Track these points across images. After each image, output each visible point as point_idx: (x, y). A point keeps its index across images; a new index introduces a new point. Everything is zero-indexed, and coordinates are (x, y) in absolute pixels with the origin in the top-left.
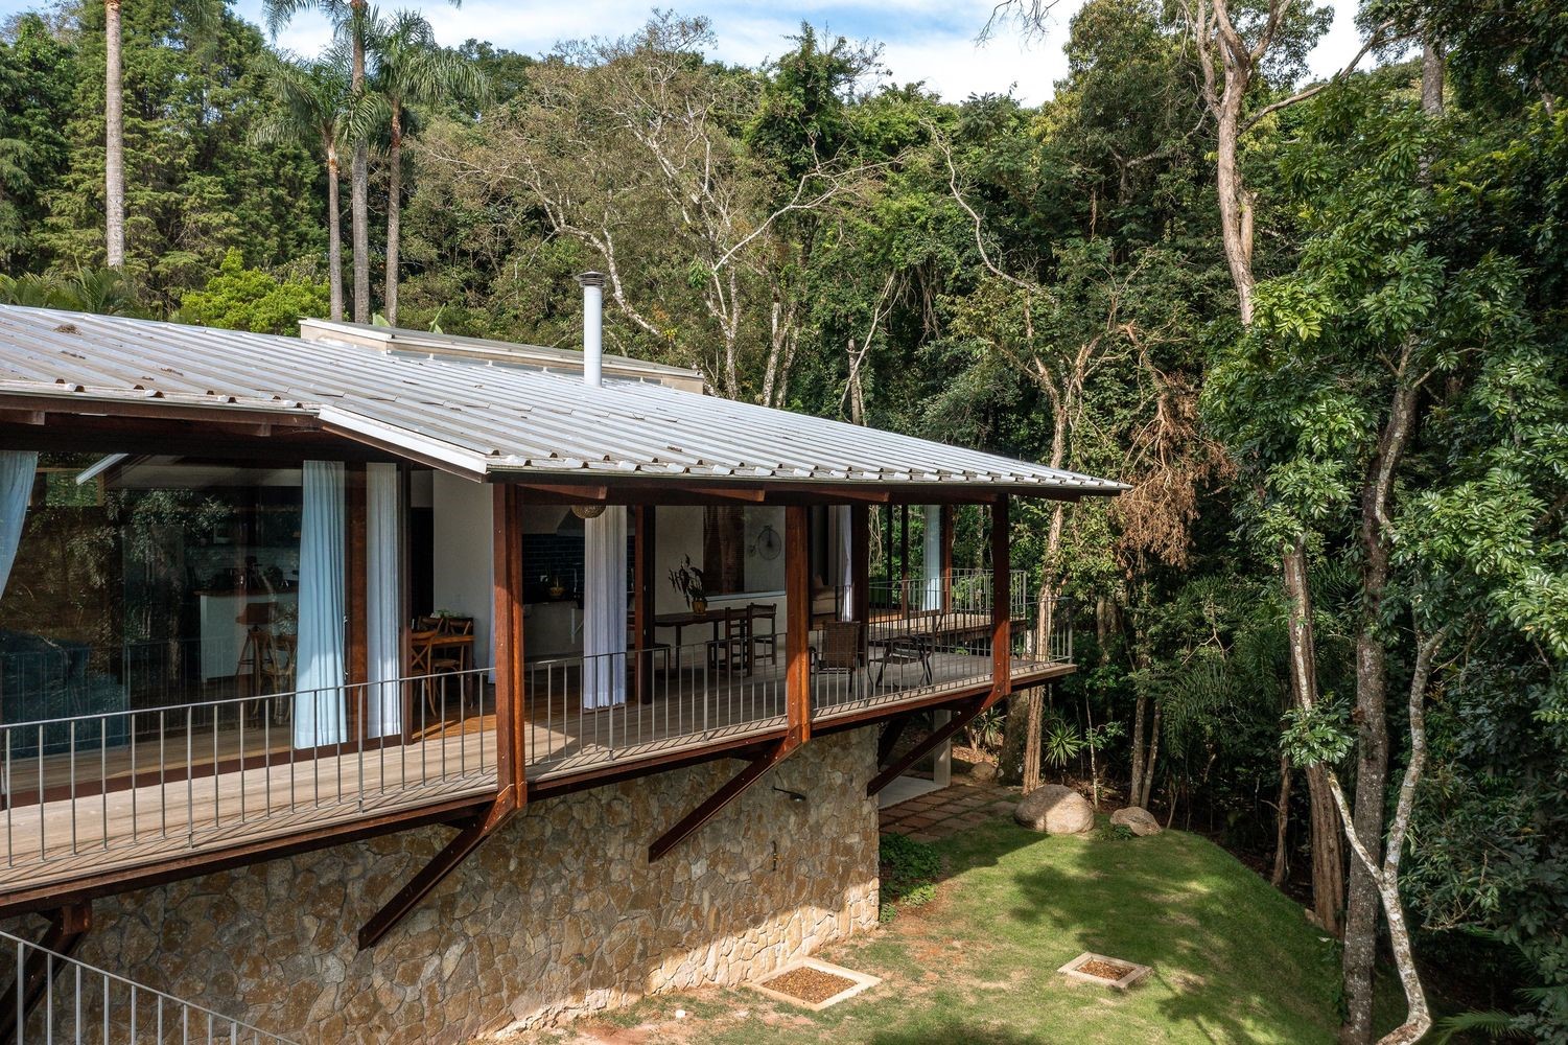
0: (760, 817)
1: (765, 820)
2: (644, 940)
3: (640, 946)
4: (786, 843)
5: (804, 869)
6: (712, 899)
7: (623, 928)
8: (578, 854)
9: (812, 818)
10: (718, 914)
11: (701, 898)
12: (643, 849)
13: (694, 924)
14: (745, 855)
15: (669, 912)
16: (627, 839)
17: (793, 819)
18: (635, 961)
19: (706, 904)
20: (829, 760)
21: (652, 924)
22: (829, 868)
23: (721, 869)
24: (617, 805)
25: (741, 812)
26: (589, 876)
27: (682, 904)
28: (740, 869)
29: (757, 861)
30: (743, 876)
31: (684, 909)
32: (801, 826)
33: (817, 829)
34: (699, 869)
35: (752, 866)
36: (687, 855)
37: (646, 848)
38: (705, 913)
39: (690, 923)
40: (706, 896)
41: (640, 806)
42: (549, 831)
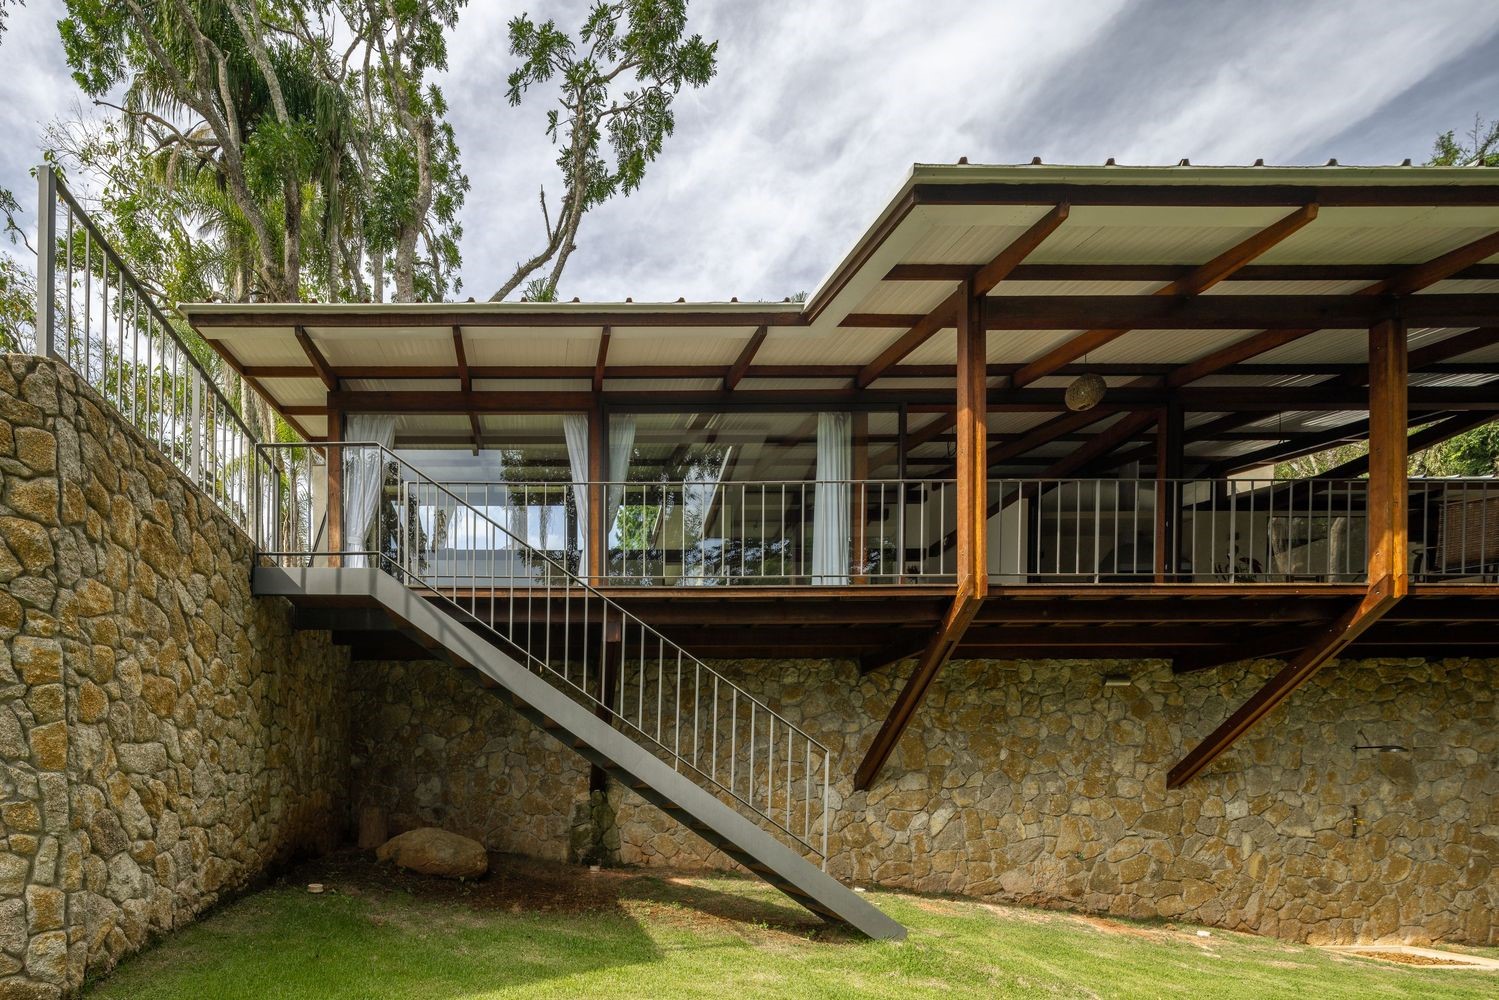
0: (1332, 776)
1: (1339, 779)
2: (1160, 862)
3: (1153, 866)
4: (1373, 811)
5: (1404, 847)
6: (1256, 846)
7: (1131, 842)
8: (1077, 761)
9: (1422, 791)
10: (1263, 863)
11: (1239, 839)
12: (1159, 773)
13: (1229, 864)
14: (1308, 809)
15: (1193, 844)
16: (1138, 761)
17: (1386, 788)
18: (1147, 880)
19: (1246, 848)
20: (1454, 733)
21: (1169, 847)
22: (1450, 856)
23: (1267, 816)
24: (1126, 726)
25: (1302, 763)
26: (1091, 785)
27: (1212, 840)
28: (1298, 822)
29: (1324, 820)
30: (1303, 832)
31: (1216, 845)
32: (1401, 798)
33: (1429, 808)
34: (1236, 810)
35: (1318, 825)
36: (1219, 793)
37: (1163, 774)
38: (1245, 857)
39: (1222, 861)
40: (1247, 840)
41: (1156, 731)
42: (1044, 733)
